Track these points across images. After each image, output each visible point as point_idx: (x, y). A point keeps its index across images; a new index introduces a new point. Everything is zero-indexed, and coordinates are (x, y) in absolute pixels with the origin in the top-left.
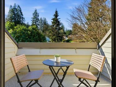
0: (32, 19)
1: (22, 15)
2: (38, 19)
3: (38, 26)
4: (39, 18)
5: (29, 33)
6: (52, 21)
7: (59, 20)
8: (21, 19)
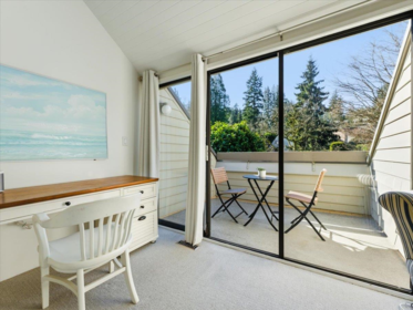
0: (244, 96)
1: (224, 90)
2: (260, 93)
3: (260, 110)
4: (263, 89)
5: (233, 135)
6: (299, 91)
7: (318, 86)
8: (222, 100)
